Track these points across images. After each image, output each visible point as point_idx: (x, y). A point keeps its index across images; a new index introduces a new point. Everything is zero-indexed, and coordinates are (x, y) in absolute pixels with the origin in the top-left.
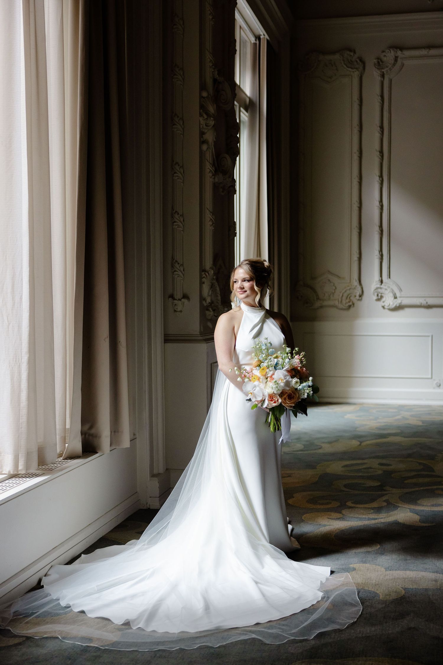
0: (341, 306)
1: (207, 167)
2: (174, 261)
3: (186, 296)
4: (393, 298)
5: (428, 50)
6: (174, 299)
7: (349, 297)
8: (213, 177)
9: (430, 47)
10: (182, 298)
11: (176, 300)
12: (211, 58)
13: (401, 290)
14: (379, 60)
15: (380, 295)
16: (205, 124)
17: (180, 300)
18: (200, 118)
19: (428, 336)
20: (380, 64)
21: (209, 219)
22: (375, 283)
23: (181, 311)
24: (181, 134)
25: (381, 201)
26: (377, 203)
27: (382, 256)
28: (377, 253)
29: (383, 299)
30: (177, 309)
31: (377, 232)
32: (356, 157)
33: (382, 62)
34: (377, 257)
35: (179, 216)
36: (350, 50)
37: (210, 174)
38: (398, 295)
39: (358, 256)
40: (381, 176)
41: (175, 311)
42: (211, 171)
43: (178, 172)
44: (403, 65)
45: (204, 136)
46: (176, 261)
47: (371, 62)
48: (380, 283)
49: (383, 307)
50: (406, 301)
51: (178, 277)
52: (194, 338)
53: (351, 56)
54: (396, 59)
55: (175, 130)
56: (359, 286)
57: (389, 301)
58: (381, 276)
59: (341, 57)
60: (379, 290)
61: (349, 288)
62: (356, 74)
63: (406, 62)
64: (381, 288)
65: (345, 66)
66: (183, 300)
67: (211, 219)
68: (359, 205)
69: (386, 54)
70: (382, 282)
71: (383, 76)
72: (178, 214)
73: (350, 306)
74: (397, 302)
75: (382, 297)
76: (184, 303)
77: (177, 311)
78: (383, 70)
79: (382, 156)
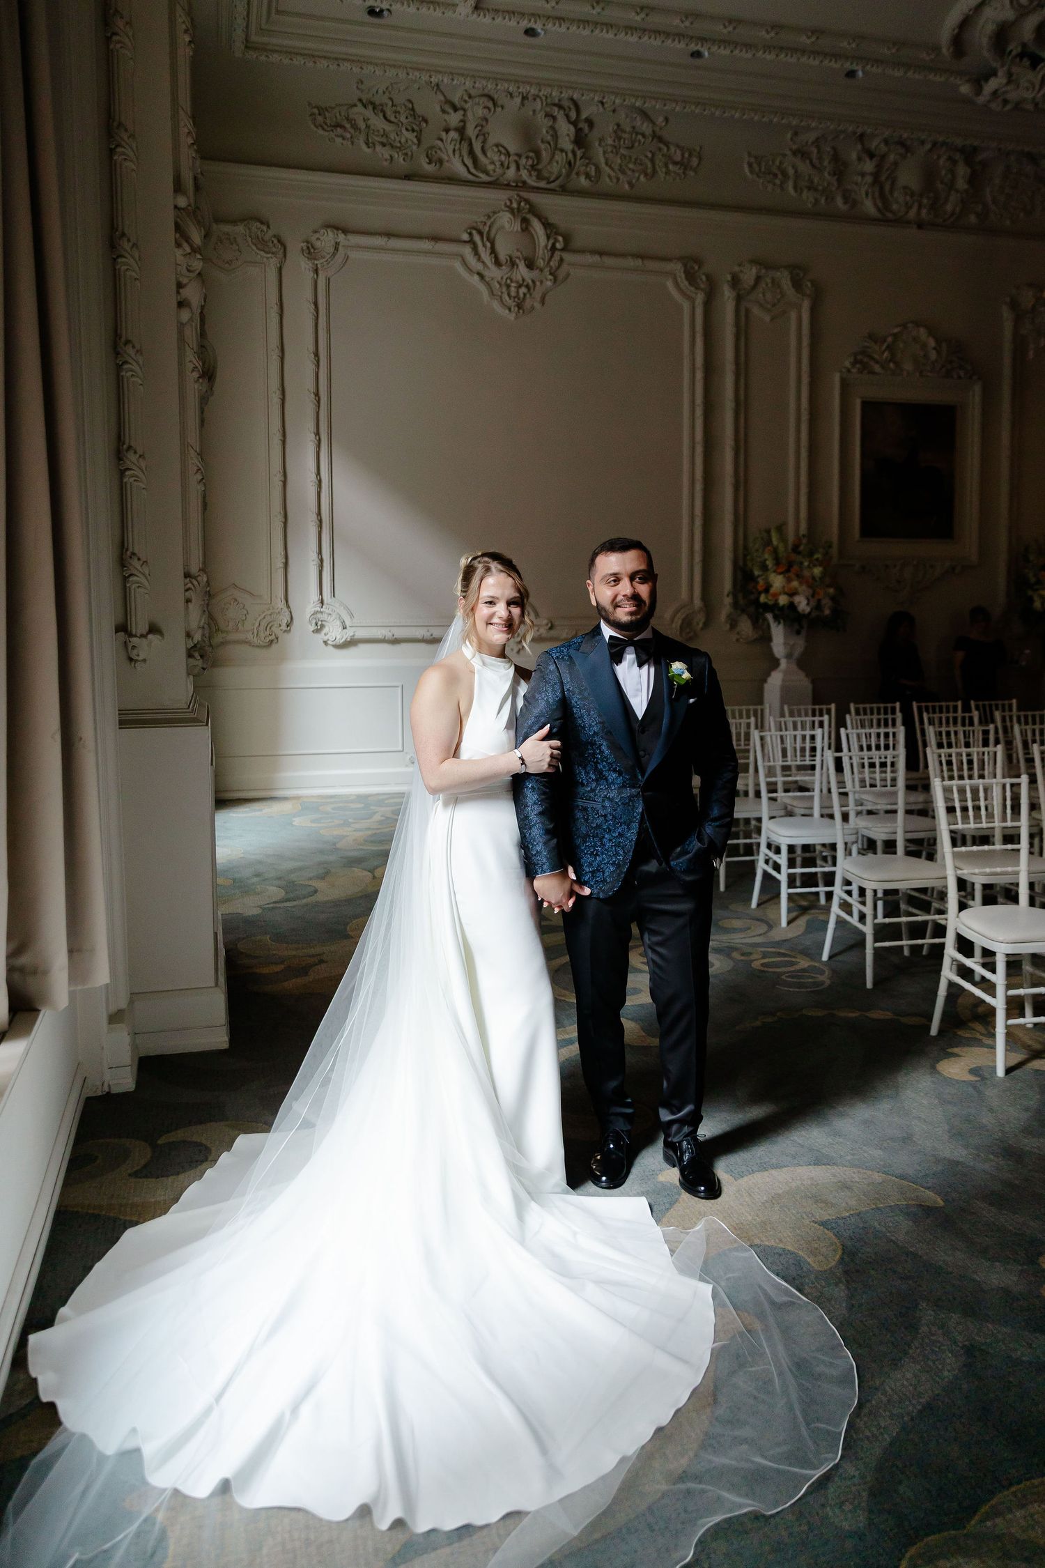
0: (256, 641)
1: (188, 359)
2: (128, 553)
3: (154, 629)
4: (341, 628)
5: (386, 239)
6: (131, 635)
7: (269, 626)
8: (201, 380)
9: (389, 235)
10: (148, 634)
11: (136, 636)
12: (190, 128)
13: (352, 615)
14: (309, 245)
15: (320, 623)
16: (184, 267)
17: (142, 636)
18: (176, 250)
19: (398, 687)
20: (310, 251)
21: (195, 468)
22: (312, 605)
23: (144, 660)
24: (136, 279)
25: (318, 473)
26: (313, 477)
27: (322, 560)
28: (313, 555)
29: (325, 630)
30: (138, 655)
31: (313, 523)
32: (276, 399)
33: (315, 249)
34: (315, 563)
35: (138, 456)
36: (262, 223)
37: (196, 375)
38: (348, 623)
39: (284, 560)
40: (317, 433)
41: (131, 659)
42: (196, 367)
43: (131, 361)
44: (347, 258)
45: (181, 290)
46: (133, 554)
47: (295, 247)
48: (320, 605)
49: (326, 643)
50: (361, 633)
51: (139, 587)
52: (177, 716)
53: (262, 231)
54: (337, 245)
55: (124, 268)
56: (285, 609)
57: (334, 632)
58: (321, 593)
59: (248, 231)
60: (319, 615)
61: (269, 612)
62: (273, 263)
63: (353, 255)
64: (321, 612)
65: (254, 248)
66: (150, 636)
67: (200, 469)
68: (282, 479)
69: (322, 238)
70: (322, 602)
71: (316, 271)
72: (135, 452)
73: (271, 641)
74: (348, 634)
75: (322, 626)
76: (151, 643)
77: (136, 661)
78: (316, 262)
79: (319, 402)
